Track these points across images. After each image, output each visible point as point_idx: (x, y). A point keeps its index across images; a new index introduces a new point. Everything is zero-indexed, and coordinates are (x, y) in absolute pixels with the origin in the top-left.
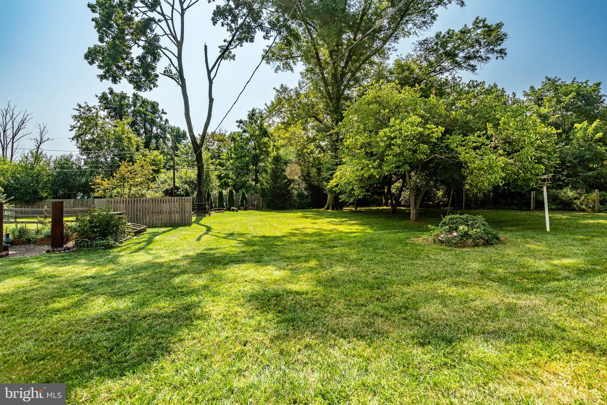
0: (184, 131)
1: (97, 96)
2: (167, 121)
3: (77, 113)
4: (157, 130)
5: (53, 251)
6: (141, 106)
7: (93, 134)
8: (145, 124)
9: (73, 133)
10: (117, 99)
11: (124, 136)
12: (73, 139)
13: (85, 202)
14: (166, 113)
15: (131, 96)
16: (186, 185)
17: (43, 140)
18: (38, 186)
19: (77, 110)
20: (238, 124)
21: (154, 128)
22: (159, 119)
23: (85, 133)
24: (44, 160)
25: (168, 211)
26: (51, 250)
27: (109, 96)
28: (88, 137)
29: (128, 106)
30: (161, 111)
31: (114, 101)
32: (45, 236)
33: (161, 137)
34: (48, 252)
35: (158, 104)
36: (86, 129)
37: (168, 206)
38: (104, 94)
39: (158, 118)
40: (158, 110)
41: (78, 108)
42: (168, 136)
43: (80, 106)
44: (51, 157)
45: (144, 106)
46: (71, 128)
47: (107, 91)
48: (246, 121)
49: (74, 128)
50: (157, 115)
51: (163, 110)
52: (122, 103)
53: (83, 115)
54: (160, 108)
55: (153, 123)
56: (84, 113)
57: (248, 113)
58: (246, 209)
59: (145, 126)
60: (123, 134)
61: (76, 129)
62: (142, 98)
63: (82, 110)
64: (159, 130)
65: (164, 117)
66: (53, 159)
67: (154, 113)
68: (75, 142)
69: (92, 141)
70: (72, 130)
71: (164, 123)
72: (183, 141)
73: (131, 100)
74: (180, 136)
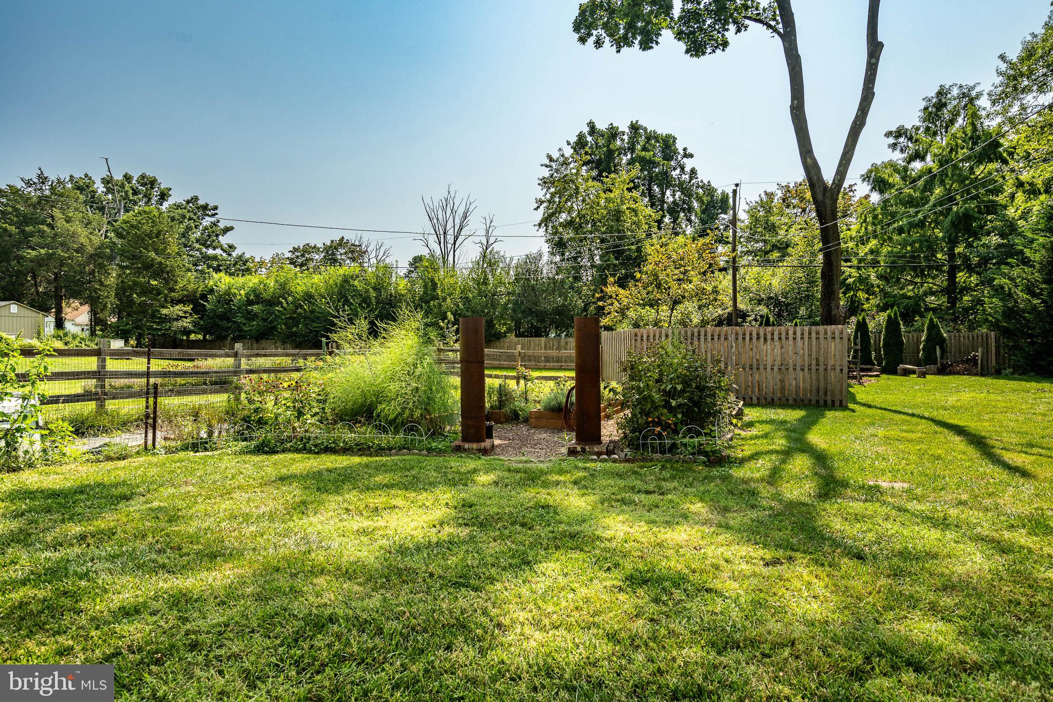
0: (723, 193)
1: (569, 143)
2: (693, 172)
3: (546, 173)
4: (674, 195)
5: (583, 450)
6: (644, 149)
7: (570, 211)
8: (649, 185)
9: (540, 215)
10: (601, 142)
11: (625, 207)
12: (540, 225)
13: (563, 344)
14: (691, 156)
15: (627, 130)
16: (761, 307)
17: (490, 242)
18: (494, 313)
19: (547, 166)
20: (891, 140)
21: (668, 193)
22: (678, 171)
23: (559, 211)
24: (501, 265)
25: (778, 363)
26: (579, 449)
27: (589, 139)
28: (564, 217)
29: (622, 151)
30: (682, 152)
31: (597, 147)
32: (545, 408)
33: (683, 210)
34: (572, 452)
35: (675, 139)
36: (560, 202)
37: (777, 351)
38: (581, 136)
39: (675, 169)
40: (676, 152)
41: (547, 162)
42: (696, 204)
43: (551, 159)
44: (512, 259)
45: (650, 148)
46: (536, 205)
47: (586, 130)
48: (918, 129)
49: (542, 202)
50: (673, 163)
51: (685, 149)
52: (612, 146)
53: (555, 174)
54: (680, 146)
55: (665, 180)
56: (557, 171)
57: (923, 104)
58: (943, 371)
59: (650, 189)
60: (623, 203)
61: (545, 205)
62: (645, 129)
63: (553, 164)
64: (678, 194)
65: (689, 164)
66: (514, 262)
67: (668, 157)
68: (542, 230)
69: (570, 224)
70: (538, 207)
71: (687, 176)
72: (723, 216)
73: (626, 137)
74: (714, 207)
